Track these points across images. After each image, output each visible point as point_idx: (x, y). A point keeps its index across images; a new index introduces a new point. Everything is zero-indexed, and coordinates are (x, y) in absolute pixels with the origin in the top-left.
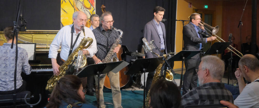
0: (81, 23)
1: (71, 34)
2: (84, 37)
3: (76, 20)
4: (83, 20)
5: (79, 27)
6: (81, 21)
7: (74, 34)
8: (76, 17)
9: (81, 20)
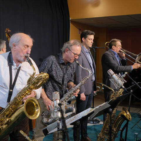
0: (25, 51)
1: (8, 68)
2: (34, 72)
3: (16, 47)
4: (28, 46)
5: (21, 57)
6: (25, 48)
7: (13, 67)
8: (18, 42)
9: (26, 46)
